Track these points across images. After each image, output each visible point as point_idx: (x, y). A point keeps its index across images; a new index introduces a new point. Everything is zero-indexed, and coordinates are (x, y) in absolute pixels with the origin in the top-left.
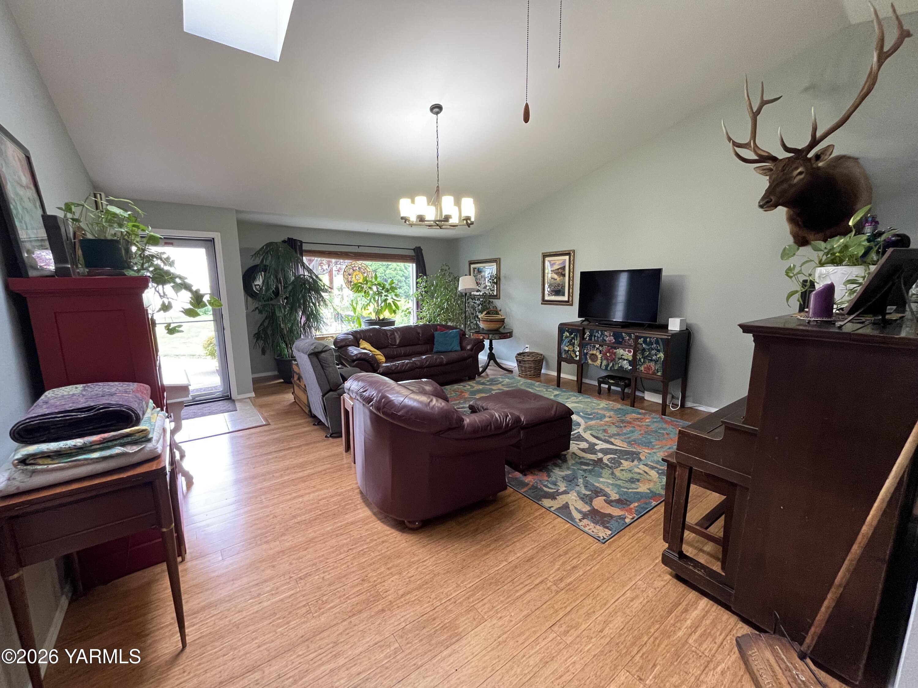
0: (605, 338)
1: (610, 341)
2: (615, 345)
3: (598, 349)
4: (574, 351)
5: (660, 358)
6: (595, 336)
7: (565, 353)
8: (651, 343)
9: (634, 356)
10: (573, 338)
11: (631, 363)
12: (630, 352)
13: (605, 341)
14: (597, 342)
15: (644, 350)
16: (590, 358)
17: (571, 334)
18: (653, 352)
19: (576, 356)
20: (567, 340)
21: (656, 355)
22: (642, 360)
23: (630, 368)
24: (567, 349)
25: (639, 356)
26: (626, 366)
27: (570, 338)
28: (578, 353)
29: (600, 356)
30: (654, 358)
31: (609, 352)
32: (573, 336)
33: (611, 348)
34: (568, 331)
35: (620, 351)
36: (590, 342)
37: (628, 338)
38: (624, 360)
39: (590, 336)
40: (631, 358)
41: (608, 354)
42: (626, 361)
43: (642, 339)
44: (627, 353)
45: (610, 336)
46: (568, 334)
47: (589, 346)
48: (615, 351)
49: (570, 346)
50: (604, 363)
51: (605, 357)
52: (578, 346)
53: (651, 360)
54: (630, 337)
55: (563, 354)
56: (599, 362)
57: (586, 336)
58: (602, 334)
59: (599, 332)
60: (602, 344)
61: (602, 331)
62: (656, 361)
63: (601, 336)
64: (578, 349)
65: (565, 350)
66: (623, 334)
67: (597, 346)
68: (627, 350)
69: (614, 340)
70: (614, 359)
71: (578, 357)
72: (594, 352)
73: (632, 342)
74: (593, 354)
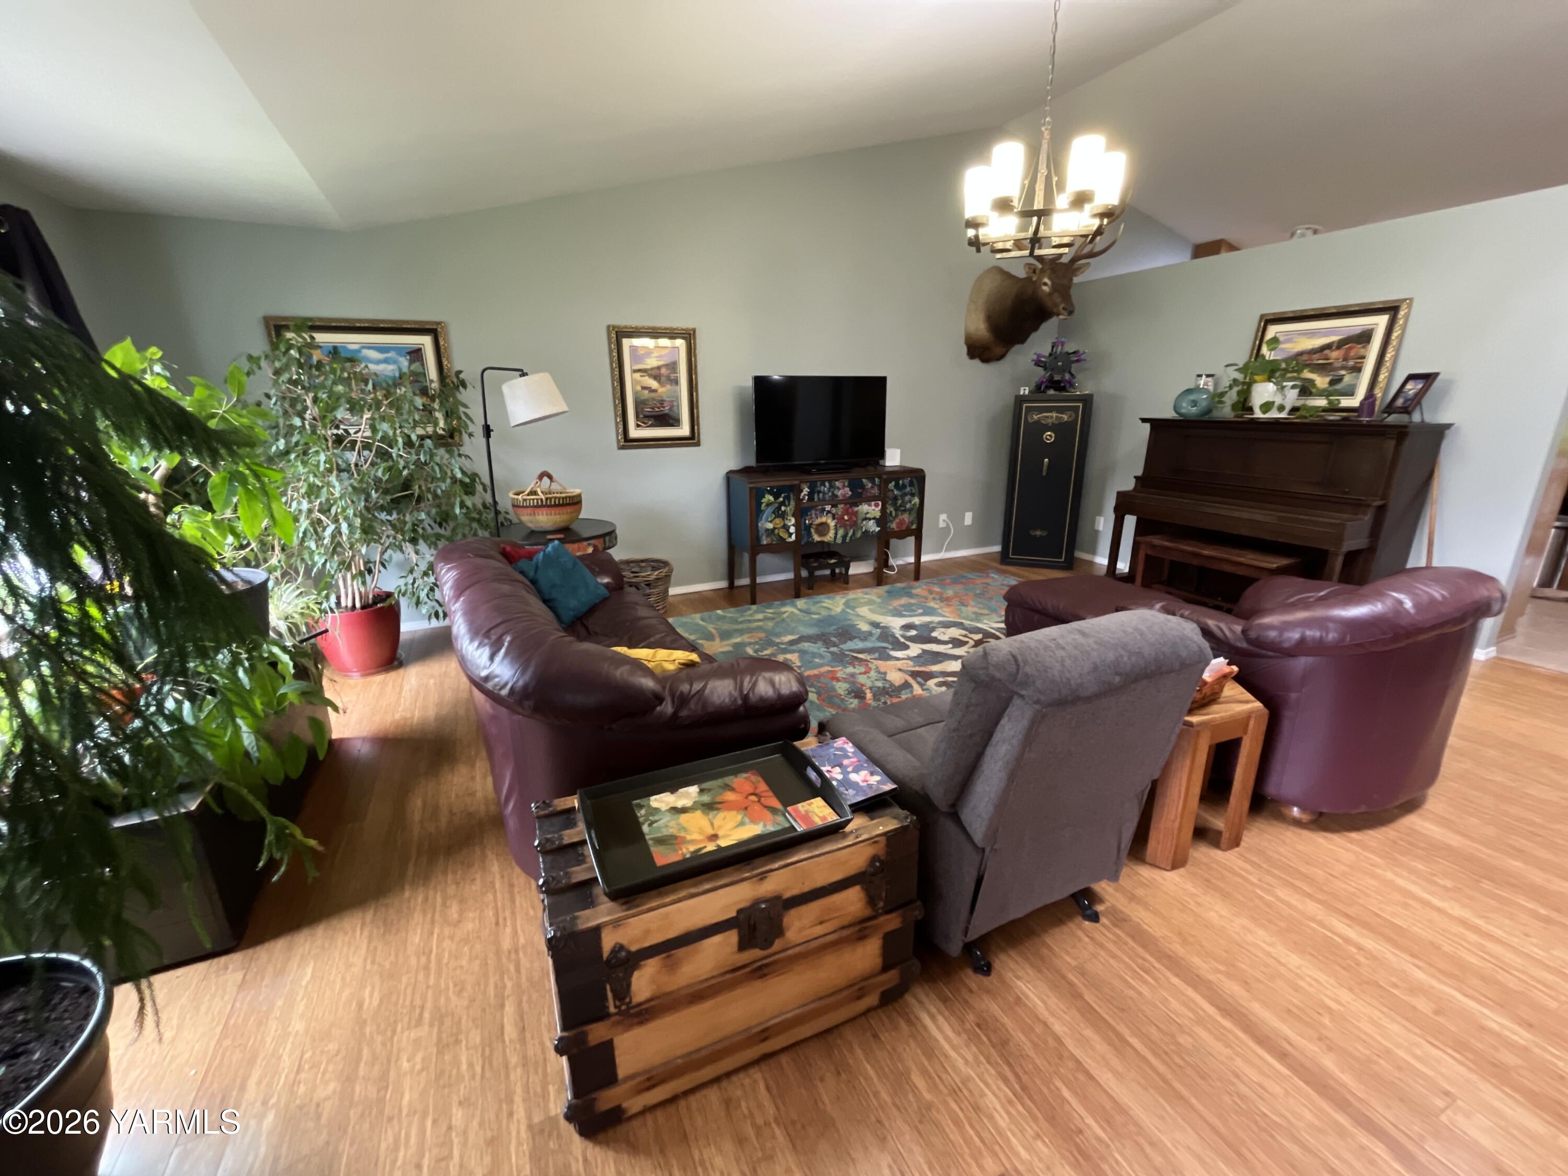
0: (836, 492)
1: (844, 496)
2: (856, 500)
3: (829, 512)
4: (786, 527)
5: (915, 504)
6: (819, 492)
7: (768, 536)
8: (904, 486)
9: (883, 510)
10: (783, 503)
11: (879, 522)
12: (876, 505)
13: (837, 496)
14: (824, 501)
15: (895, 498)
16: (818, 532)
17: (776, 498)
18: (907, 498)
19: (790, 535)
20: (770, 510)
21: (910, 502)
22: (894, 514)
23: (878, 529)
24: (770, 526)
25: (890, 509)
26: (873, 527)
27: (776, 505)
28: (792, 529)
29: (832, 523)
30: (908, 506)
31: (847, 514)
32: (781, 499)
33: (851, 507)
34: (770, 493)
35: (864, 508)
36: (811, 504)
37: (870, 485)
38: (870, 519)
39: (811, 495)
40: (878, 515)
41: (846, 517)
42: (872, 521)
43: (893, 483)
44: (873, 507)
45: (844, 486)
46: (771, 498)
47: (813, 512)
48: (856, 509)
49: (777, 521)
50: (841, 532)
51: (841, 523)
52: (793, 516)
53: (905, 511)
54: (873, 482)
55: (764, 537)
56: (831, 534)
57: (802, 494)
58: (831, 486)
59: (827, 484)
60: (834, 503)
61: (830, 482)
62: (910, 510)
63: (829, 491)
64: (793, 521)
65: (767, 530)
66: (864, 480)
67: (828, 508)
68: (873, 503)
69: (850, 493)
70: (855, 522)
71: (793, 537)
72: (824, 519)
73: (876, 491)
74: (822, 524)
